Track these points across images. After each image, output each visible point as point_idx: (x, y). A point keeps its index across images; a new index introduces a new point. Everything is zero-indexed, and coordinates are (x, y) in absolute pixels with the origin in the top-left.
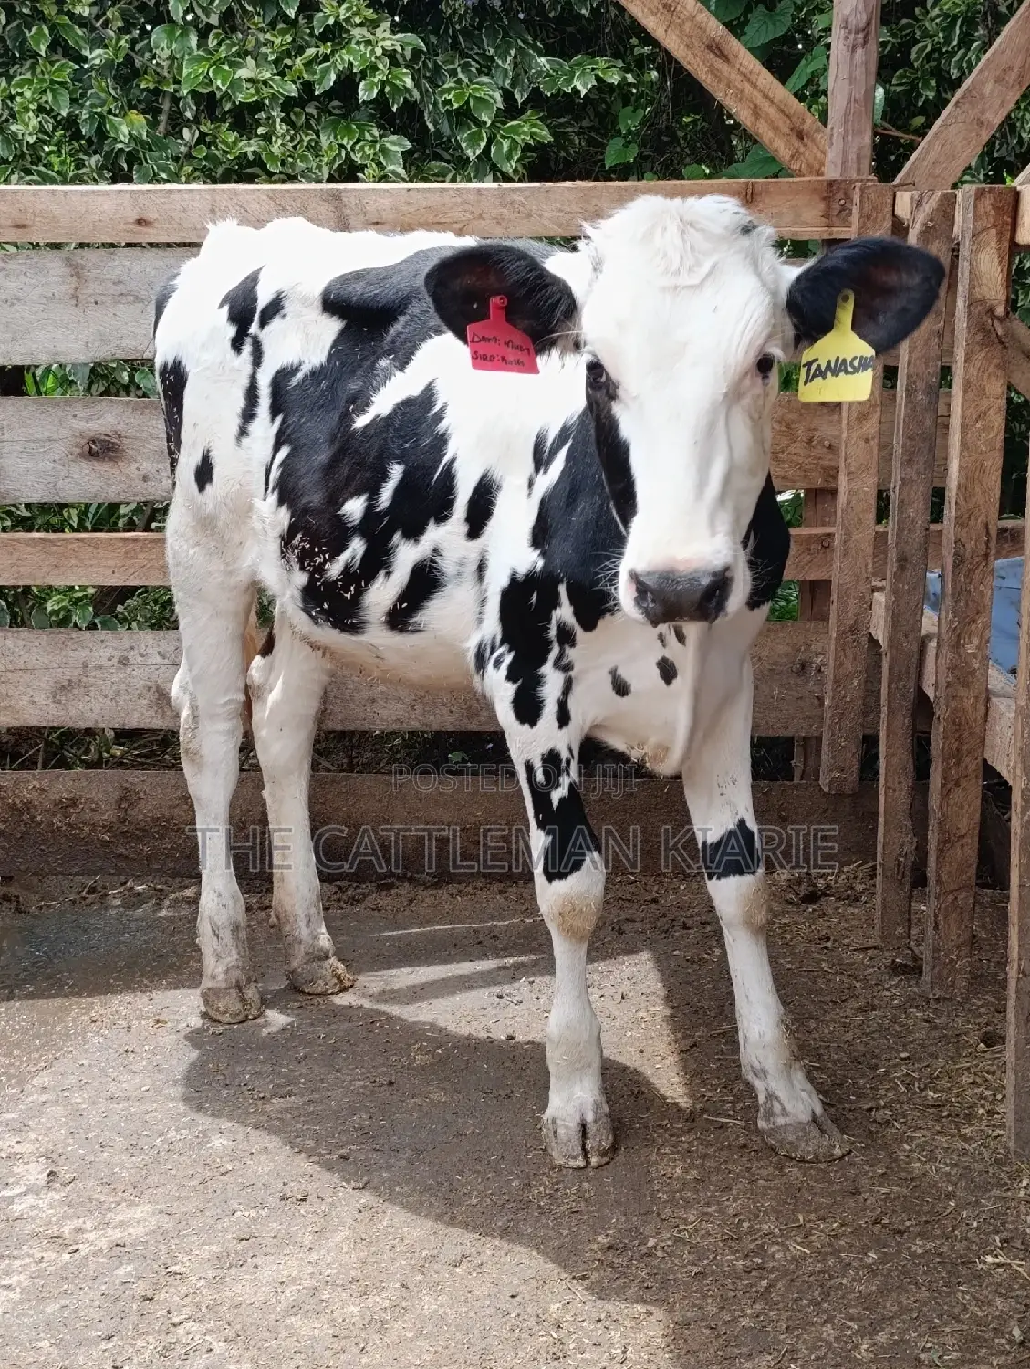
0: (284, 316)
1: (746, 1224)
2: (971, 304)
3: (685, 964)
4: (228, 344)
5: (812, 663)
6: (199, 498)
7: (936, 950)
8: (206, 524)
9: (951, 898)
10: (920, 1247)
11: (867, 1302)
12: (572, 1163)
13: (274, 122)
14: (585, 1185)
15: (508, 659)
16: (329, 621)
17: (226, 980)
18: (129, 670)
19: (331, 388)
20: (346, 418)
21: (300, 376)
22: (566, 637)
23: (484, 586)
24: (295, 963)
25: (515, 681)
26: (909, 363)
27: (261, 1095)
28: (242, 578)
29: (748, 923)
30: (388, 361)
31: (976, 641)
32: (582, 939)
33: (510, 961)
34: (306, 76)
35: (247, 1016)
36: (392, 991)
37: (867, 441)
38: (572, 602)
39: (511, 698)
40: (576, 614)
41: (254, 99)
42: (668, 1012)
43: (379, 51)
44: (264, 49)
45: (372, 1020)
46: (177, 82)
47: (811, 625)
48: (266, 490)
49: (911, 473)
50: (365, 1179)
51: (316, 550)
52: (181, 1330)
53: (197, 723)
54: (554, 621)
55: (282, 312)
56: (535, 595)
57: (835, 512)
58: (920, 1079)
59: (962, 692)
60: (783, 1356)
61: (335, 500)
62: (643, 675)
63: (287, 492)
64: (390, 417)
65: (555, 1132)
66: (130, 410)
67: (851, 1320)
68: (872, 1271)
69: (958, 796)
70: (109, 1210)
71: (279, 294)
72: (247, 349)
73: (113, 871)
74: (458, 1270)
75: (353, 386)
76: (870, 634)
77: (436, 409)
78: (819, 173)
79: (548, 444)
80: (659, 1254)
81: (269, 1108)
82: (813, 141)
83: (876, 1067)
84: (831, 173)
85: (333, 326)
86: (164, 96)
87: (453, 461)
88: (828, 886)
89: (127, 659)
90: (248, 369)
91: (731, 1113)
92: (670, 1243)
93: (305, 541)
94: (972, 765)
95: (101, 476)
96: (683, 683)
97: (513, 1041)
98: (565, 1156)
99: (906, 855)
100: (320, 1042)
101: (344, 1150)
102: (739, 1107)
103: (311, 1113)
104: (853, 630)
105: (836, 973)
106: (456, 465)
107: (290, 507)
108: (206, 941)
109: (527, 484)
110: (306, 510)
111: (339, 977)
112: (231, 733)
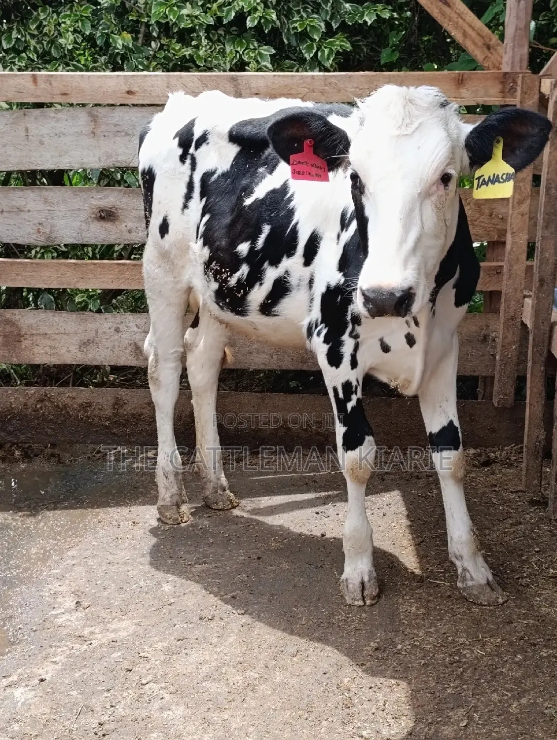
0: (208, 143)
1: (450, 639)
3: (418, 498)
4: (178, 159)
5: (489, 336)
6: (161, 242)
8: (165, 256)
10: (545, 653)
11: (517, 682)
12: (357, 603)
13: (201, 39)
14: (364, 615)
15: (325, 331)
16: (230, 308)
17: (171, 502)
18: (120, 334)
19: (232, 182)
20: (240, 200)
21: (216, 176)
22: (356, 321)
23: (312, 291)
24: (208, 493)
25: (328, 344)
26: (547, 174)
27: (190, 563)
28: (183, 285)
29: (454, 476)
30: (264, 169)
32: (363, 483)
33: (323, 494)
34: (218, 13)
35: (181, 521)
36: (260, 509)
37: (523, 215)
39: (326, 352)
41: (190, 26)
42: (409, 523)
45: (248, 524)
46: (149, 16)
47: (489, 315)
48: (197, 237)
49: (547, 233)
50: (245, 609)
51: (223, 270)
52: (147, 687)
53: (157, 363)
54: (349, 312)
55: (207, 142)
56: (340, 297)
57: (504, 254)
58: (546, 563)
60: (471, 709)
61: (234, 244)
62: (397, 342)
63: (208, 239)
64: (263, 199)
65: (347, 586)
66: (122, 194)
67: (507, 691)
68: (519, 664)
70: (109, 622)
71: (205, 131)
72: (188, 161)
73: (110, 442)
74: (295, 659)
75: (244, 182)
76: (522, 321)
77: (288, 195)
78: (499, 69)
79: (348, 216)
80: (404, 653)
81: (193, 570)
82: (495, 50)
83: (522, 555)
84: (506, 68)
85: (234, 150)
86: (141, 24)
87: (297, 224)
88: (496, 457)
89: (118, 328)
90: (189, 172)
91: (443, 578)
92: (409, 647)
93: (217, 266)
95: (106, 230)
96: (419, 347)
97: (325, 537)
98: (352, 599)
99: (540, 441)
100: (221, 535)
101: (233, 594)
102: (447, 575)
103: (216, 573)
104: (513, 318)
105: (500, 504)
106: (298, 226)
107: (210, 247)
108: (160, 480)
109: (337, 237)
110: (218, 249)
111: (231, 501)
112: (176, 368)
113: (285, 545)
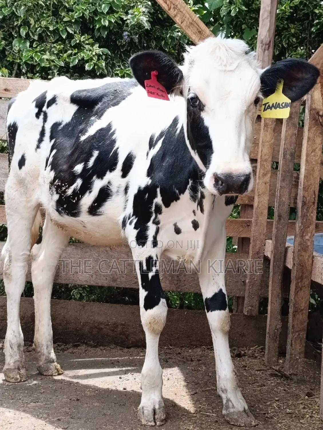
0: (57, 104)
2: (311, 109)
3: (192, 371)
4: (34, 115)
6: (19, 172)
7: (291, 354)
8: (21, 182)
9: (297, 334)
12: (150, 424)
13: (55, 75)
15: (135, 221)
16: (66, 212)
17: (14, 366)
19: (73, 129)
20: (78, 138)
21: (62, 126)
22: (158, 210)
23: (127, 195)
24: (41, 363)
25: (137, 229)
26: (285, 144)
27: (26, 402)
28: (33, 203)
29: (222, 330)
30: (94, 118)
31: (309, 235)
32: (157, 334)
33: (124, 369)
34: (67, 60)
35: (21, 380)
36: (79, 376)
37: (265, 184)
38: (161, 196)
39: (135, 236)
40: (163, 200)
41: (48, 66)
42: (186, 384)
43: (94, 53)
44: (53, 49)
45: (70, 383)
46: (20, 59)
47: (242, 255)
48: (47, 166)
49: (284, 184)
50: (67, 426)
51: (63, 185)
53: (11, 262)
54: (154, 204)
56: (147, 195)
57: (253, 213)
58: (283, 406)
59: (303, 253)
61: (72, 166)
62: (186, 226)
63: (54, 166)
64: (94, 135)
69: (301, 294)
71: (55, 95)
72: (42, 117)
75: (81, 127)
76: (264, 255)
77: (112, 131)
79: (155, 139)
81: (29, 406)
83: (266, 402)
85: (74, 108)
86: (15, 64)
87: (118, 148)
88: (245, 353)
90: (42, 124)
91: (211, 412)
93: (59, 182)
94: (307, 282)
96: (201, 230)
97: (125, 390)
98: (147, 421)
99: (278, 329)
100: (50, 388)
101: (59, 418)
102: (214, 411)
103: (47, 407)
104: (258, 253)
105: (249, 376)
106: (118, 150)
107: (55, 171)
108: (7, 351)
109: (146, 154)
110: (61, 171)
111: (58, 370)
112: (24, 267)
113: (97, 394)
